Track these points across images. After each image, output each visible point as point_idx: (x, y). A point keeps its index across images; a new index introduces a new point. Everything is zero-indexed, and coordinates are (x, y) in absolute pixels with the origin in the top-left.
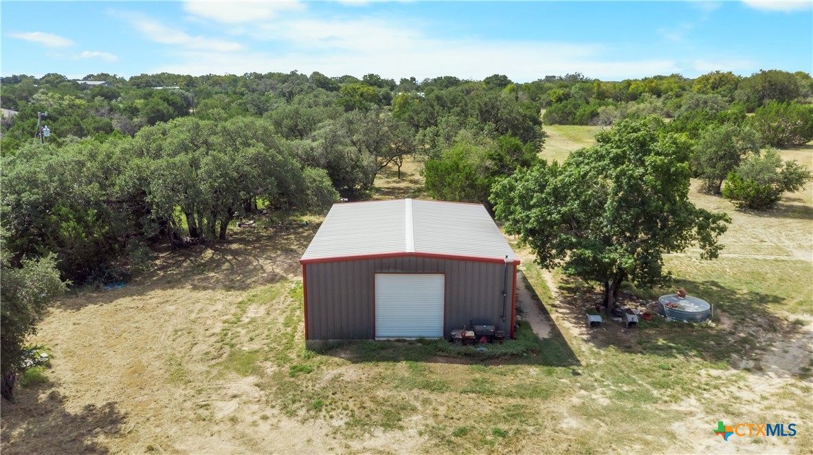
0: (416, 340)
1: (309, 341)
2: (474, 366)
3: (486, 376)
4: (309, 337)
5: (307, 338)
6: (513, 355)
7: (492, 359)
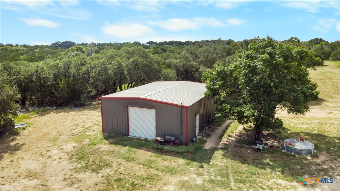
0: (143, 140)
1: (104, 133)
2: (156, 154)
3: (157, 159)
4: (104, 132)
5: (103, 132)
6: (178, 153)
7: (167, 152)
